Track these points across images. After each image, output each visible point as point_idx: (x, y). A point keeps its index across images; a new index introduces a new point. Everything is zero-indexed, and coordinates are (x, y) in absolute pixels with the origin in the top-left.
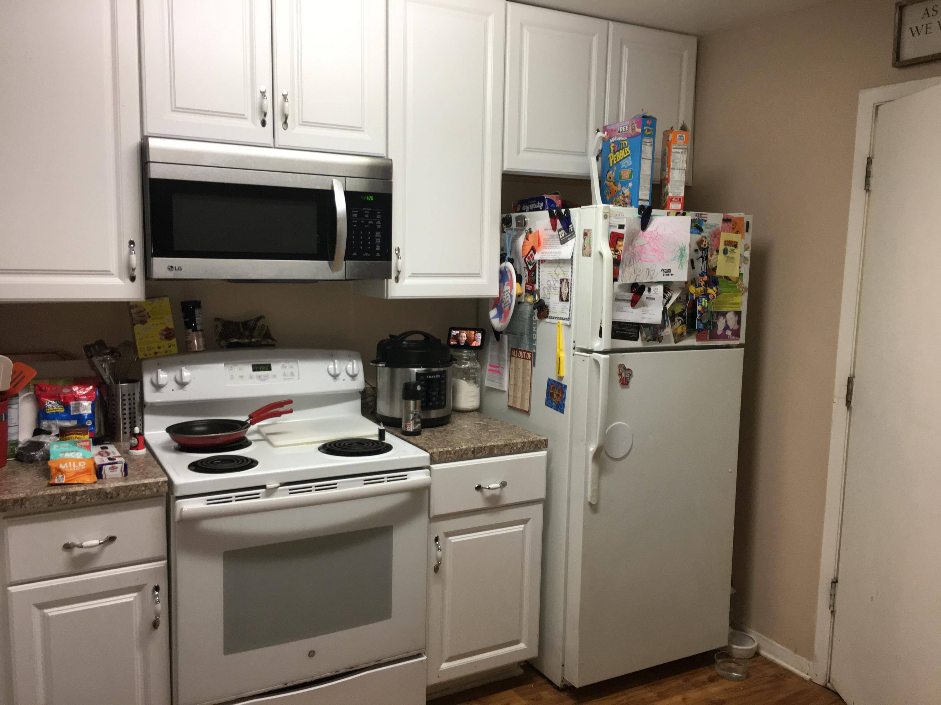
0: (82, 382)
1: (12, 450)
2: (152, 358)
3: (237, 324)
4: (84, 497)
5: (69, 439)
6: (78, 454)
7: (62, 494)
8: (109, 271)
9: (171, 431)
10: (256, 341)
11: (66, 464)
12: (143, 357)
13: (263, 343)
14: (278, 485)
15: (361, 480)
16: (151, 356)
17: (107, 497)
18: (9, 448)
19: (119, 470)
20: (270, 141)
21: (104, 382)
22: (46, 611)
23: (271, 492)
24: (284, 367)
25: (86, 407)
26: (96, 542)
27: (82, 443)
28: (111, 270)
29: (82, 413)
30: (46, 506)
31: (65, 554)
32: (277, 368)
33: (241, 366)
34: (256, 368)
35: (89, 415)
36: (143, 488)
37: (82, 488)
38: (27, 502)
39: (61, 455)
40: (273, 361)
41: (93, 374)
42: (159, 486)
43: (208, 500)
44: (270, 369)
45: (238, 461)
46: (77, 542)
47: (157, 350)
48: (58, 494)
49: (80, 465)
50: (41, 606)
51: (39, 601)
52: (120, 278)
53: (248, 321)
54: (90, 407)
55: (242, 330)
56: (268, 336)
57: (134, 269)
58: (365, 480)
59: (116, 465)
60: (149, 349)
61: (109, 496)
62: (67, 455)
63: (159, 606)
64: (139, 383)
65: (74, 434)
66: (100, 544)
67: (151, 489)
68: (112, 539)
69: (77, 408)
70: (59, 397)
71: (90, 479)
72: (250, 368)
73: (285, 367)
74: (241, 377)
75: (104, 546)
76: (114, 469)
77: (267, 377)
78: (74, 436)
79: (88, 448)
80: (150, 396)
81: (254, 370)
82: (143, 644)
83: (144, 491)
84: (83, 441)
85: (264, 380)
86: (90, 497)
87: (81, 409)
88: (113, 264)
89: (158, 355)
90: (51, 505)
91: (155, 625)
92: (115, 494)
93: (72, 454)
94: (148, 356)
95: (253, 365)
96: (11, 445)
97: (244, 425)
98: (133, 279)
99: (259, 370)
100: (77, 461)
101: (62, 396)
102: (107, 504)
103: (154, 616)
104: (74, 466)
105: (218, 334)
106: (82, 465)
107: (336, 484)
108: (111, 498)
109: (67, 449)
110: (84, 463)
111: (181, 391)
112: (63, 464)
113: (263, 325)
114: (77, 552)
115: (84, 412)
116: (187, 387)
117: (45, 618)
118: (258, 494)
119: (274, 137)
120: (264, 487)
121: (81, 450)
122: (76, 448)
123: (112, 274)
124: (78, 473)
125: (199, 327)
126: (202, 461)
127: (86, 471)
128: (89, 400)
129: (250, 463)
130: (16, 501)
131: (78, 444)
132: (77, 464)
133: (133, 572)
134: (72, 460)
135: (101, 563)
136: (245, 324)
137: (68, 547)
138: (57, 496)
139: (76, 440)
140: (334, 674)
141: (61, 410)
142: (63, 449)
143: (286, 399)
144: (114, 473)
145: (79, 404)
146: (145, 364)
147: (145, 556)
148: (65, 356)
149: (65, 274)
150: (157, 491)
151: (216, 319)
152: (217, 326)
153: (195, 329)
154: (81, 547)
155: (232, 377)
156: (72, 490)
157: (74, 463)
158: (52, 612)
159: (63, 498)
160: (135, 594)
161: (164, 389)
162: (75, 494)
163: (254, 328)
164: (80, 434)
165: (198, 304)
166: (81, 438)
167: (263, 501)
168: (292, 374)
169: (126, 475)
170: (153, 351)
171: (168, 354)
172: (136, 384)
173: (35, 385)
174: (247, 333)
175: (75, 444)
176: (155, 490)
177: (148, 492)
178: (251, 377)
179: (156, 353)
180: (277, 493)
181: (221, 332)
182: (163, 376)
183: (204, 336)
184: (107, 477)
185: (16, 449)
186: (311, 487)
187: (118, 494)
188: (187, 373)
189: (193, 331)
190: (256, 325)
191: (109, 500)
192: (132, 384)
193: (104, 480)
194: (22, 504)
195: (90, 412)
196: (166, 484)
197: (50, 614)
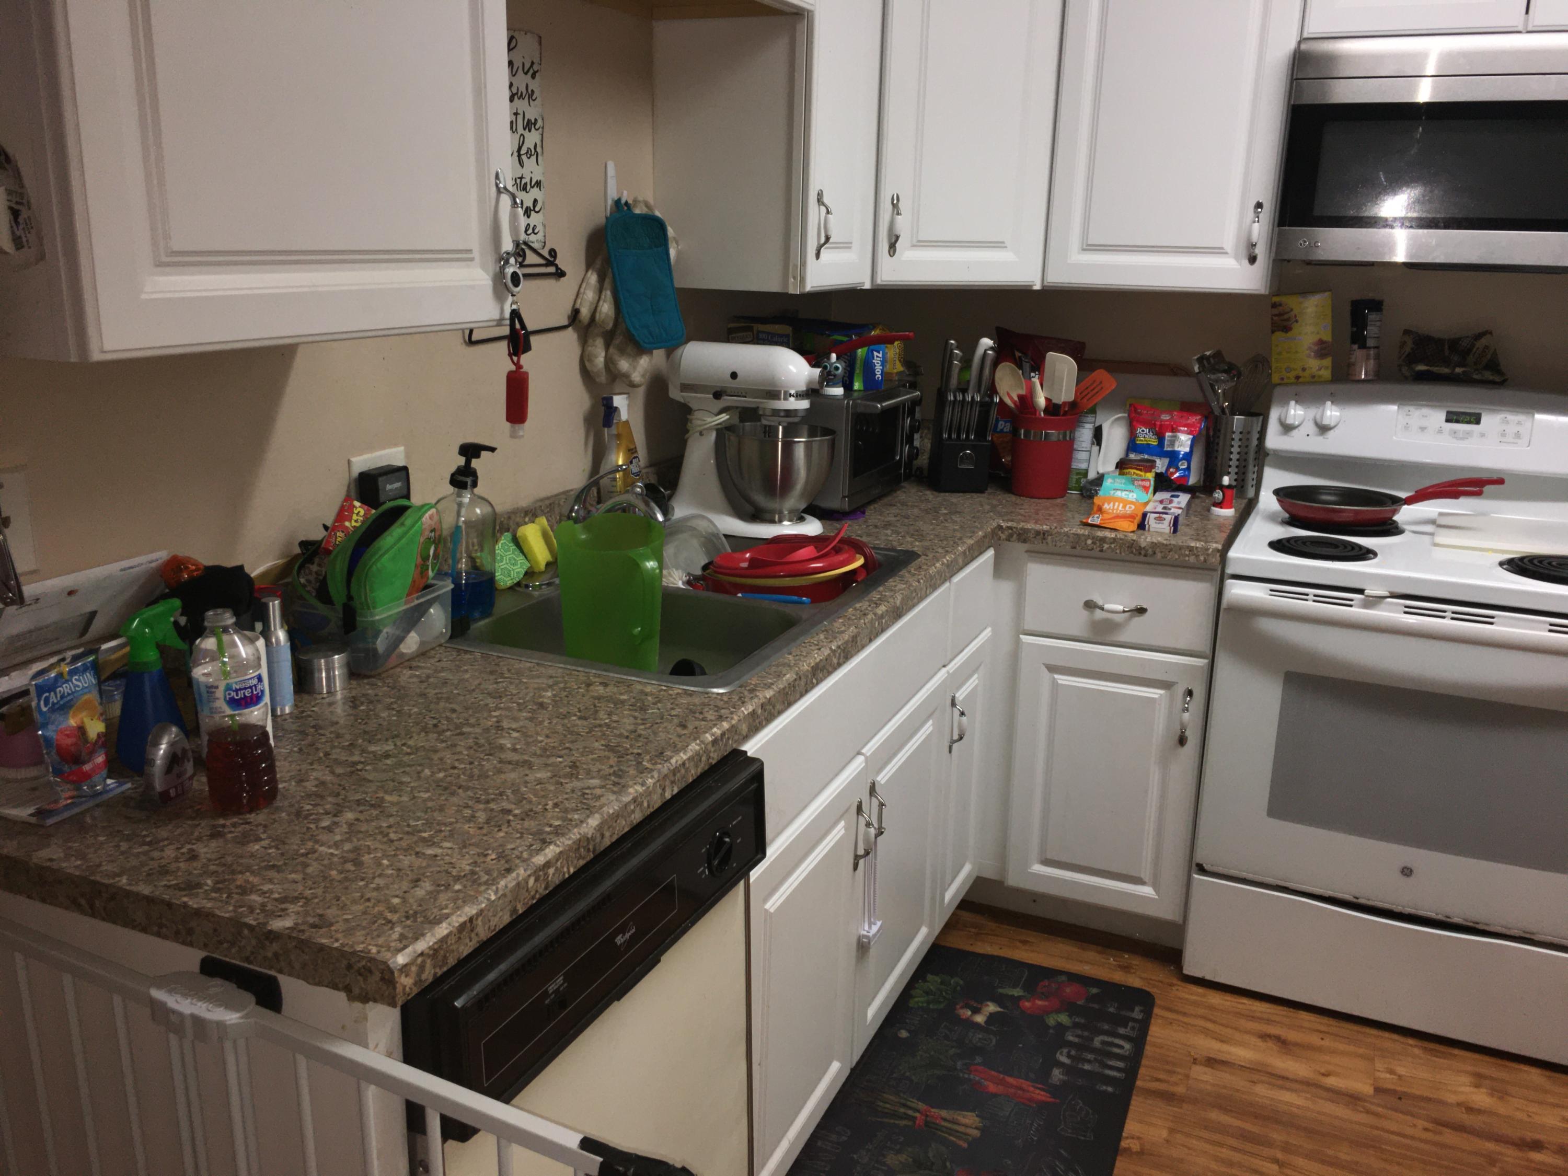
0: (1187, 407)
1: (1078, 481)
2: (1291, 384)
3: (1439, 342)
4: (1113, 546)
5: (1127, 474)
6: (1131, 495)
7: (1088, 537)
8: (1222, 248)
9: (1281, 494)
10: (1463, 372)
11: (1111, 504)
12: (1278, 381)
13: (1475, 377)
14: (1386, 594)
15: (1545, 622)
16: (1288, 381)
17: (1140, 554)
18: (1074, 477)
19: (1166, 523)
20: (1519, 24)
21: (1212, 412)
22: (1056, 676)
23: (1373, 602)
24: (1505, 421)
25: (1183, 442)
26: (1120, 608)
27: (1140, 483)
28: (1224, 246)
29: (1176, 449)
30: (1068, 547)
31: (1085, 613)
32: (1491, 421)
33: (1425, 411)
34: (1452, 418)
35: (1186, 453)
36: (1187, 553)
37: (1113, 535)
38: (1050, 537)
39: (1112, 492)
40: (1485, 409)
41: (1200, 398)
42: (1208, 555)
43: (1271, 590)
44: (1478, 421)
45: (1346, 547)
46: (1100, 603)
47: (1301, 374)
48: (1084, 535)
49: (1127, 508)
50: (1052, 669)
51: (1052, 662)
52: (1237, 258)
53: (1460, 339)
54: (1189, 442)
55: (1447, 352)
56: (1493, 366)
57: (1254, 245)
58: (1551, 625)
59: (1164, 516)
60: (1289, 370)
61: (1143, 552)
62: (1119, 494)
63: (1186, 716)
64: (1261, 418)
65: (1131, 468)
66: (1124, 612)
67: (1197, 556)
68: (1141, 611)
69: (1172, 443)
70: (1155, 424)
71: (1129, 526)
72: (1442, 416)
73: (1508, 422)
74: (1423, 429)
75: (1131, 617)
76: (1160, 519)
77: (1469, 434)
78: (1132, 471)
79: (1146, 489)
80: (1274, 440)
81: (1448, 420)
82: (1164, 762)
83: (1188, 556)
84: (1143, 480)
85: (1462, 439)
86: (1121, 547)
87: (1177, 444)
88: (1229, 239)
89: (1301, 380)
90: (1074, 548)
91: (1182, 741)
92: (1150, 551)
93: (1124, 493)
94: (1286, 381)
95: (1448, 413)
96: (1078, 474)
97: (1397, 502)
98: (1252, 259)
99: (1457, 421)
100: (1126, 502)
101: (1158, 423)
102: (1137, 562)
103: (1179, 727)
104: (1120, 508)
105: (1403, 357)
106: (1129, 509)
107: (1493, 617)
108: (1145, 555)
109: (1123, 487)
110: (1133, 507)
111: (1321, 438)
112: (1109, 504)
113: (1487, 347)
114: (1099, 614)
115: (1179, 449)
116: (1331, 434)
117: (1055, 685)
118: (1352, 600)
119: (1527, 12)
120: (1360, 591)
121: (1137, 490)
122: (1131, 487)
123: (1226, 253)
124: (1118, 517)
125: (1370, 343)
126: (1297, 539)
127: (1131, 517)
128: (1190, 433)
129: (1364, 554)
130: (1038, 533)
131: (1136, 483)
132: (1124, 507)
133: (1162, 661)
134: (1120, 500)
135: (1123, 637)
136: (1454, 344)
137: (1090, 605)
138: (1083, 538)
139: (1135, 476)
140: (1440, 917)
141: (1154, 442)
142: (1117, 486)
143: (1495, 477)
144: (1160, 526)
145: (1175, 437)
146: (1277, 391)
147: (1181, 645)
148: (1177, 370)
149: (1183, 252)
150: (1205, 561)
151: (1407, 332)
152: (1405, 342)
153: (1363, 346)
154: (1102, 609)
155: (1407, 427)
156: (1100, 534)
157: (1121, 505)
158: (1063, 679)
159: (1089, 542)
160: (1162, 692)
161: (1295, 433)
162: (1103, 540)
163: (1469, 351)
164: (1141, 470)
165: (1376, 306)
166: (1141, 476)
167: (1357, 612)
168: (1518, 435)
169: (1175, 531)
170: (1292, 375)
171: (1314, 381)
172: (1255, 419)
173: (1131, 405)
174: (1456, 358)
175: (1133, 481)
176: (1202, 558)
177: (1192, 559)
178: (1440, 431)
179: (1298, 378)
180: (1383, 606)
181: (1409, 354)
182: (1295, 412)
183: (1377, 357)
184: (1151, 529)
185: (1083, 481)
186: (1444, 611)
187: (1155, 553)
188: (1331, 413)
189: (1359, 348)
190: (1473, 345)
191: (1142, 558)
192: (1250, 418)
193: (1146, 533)
194: (1044, 539)
195: (1187, 450)
196: (1218, 555)
197: (1060, 682)
